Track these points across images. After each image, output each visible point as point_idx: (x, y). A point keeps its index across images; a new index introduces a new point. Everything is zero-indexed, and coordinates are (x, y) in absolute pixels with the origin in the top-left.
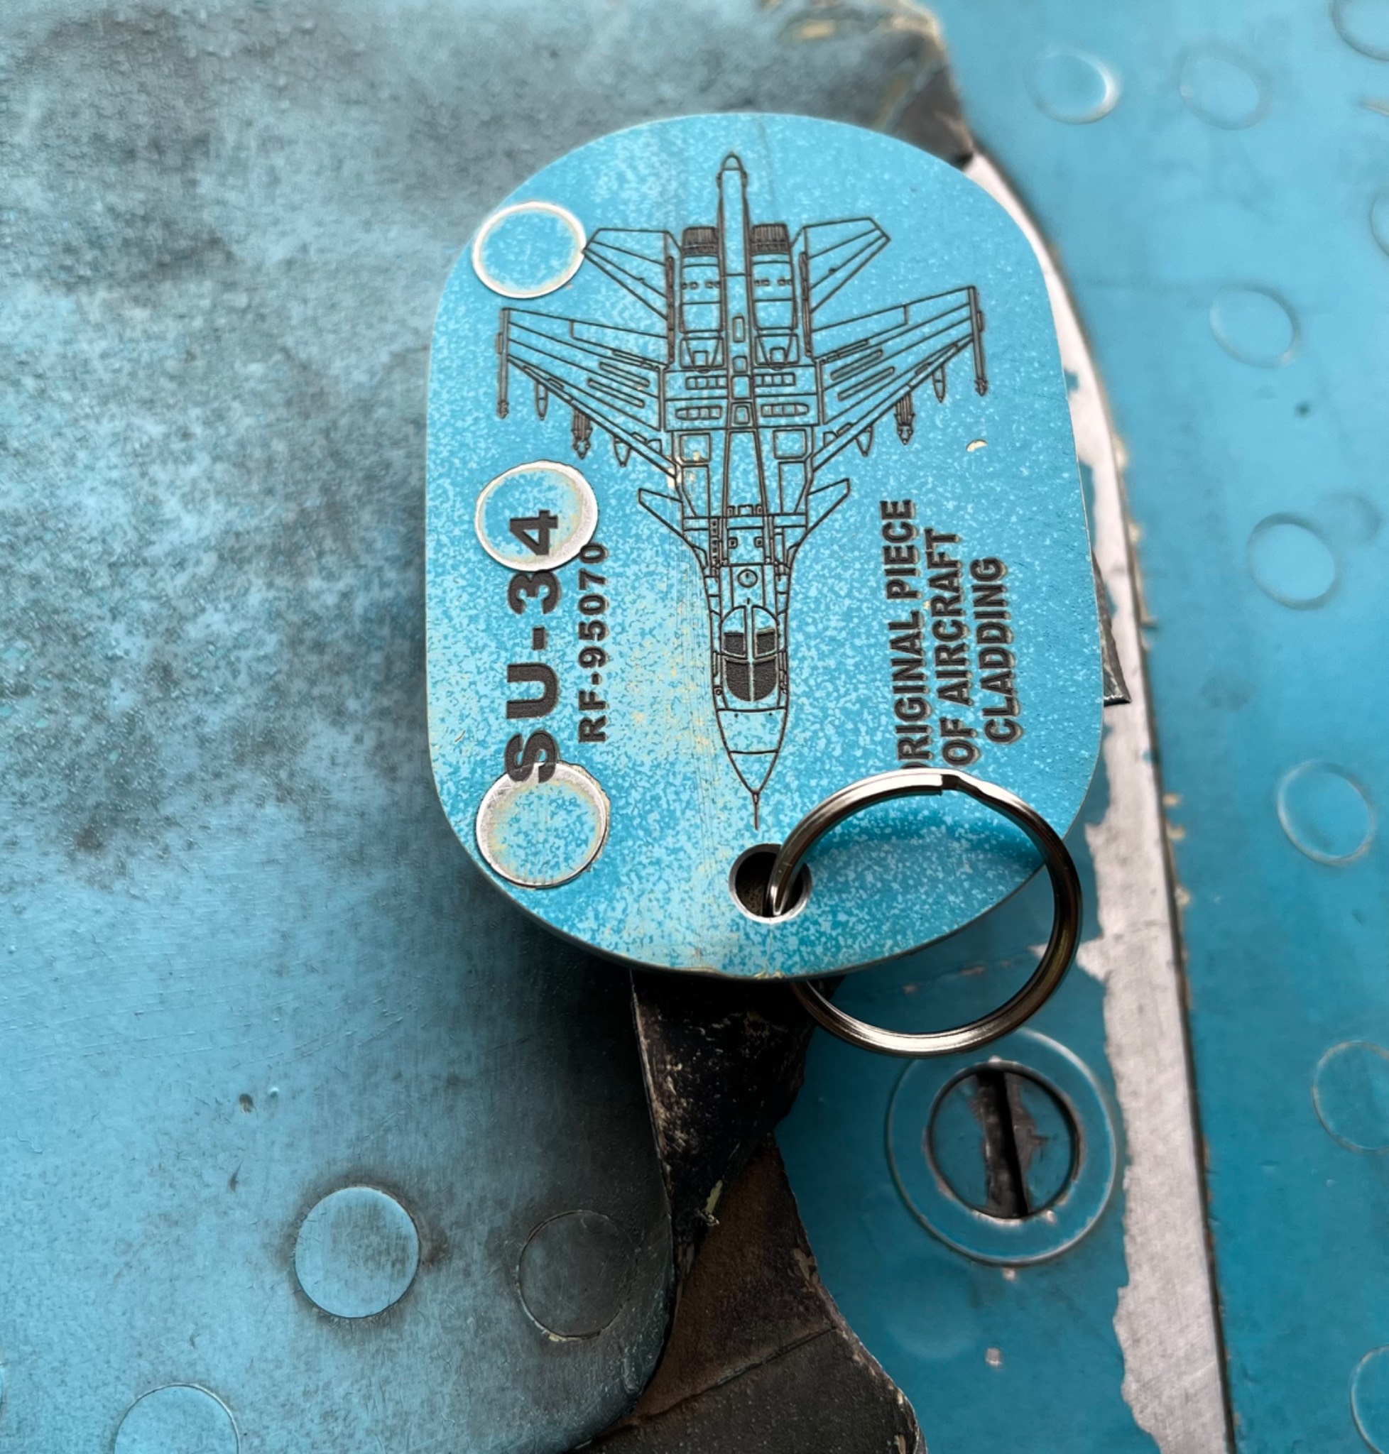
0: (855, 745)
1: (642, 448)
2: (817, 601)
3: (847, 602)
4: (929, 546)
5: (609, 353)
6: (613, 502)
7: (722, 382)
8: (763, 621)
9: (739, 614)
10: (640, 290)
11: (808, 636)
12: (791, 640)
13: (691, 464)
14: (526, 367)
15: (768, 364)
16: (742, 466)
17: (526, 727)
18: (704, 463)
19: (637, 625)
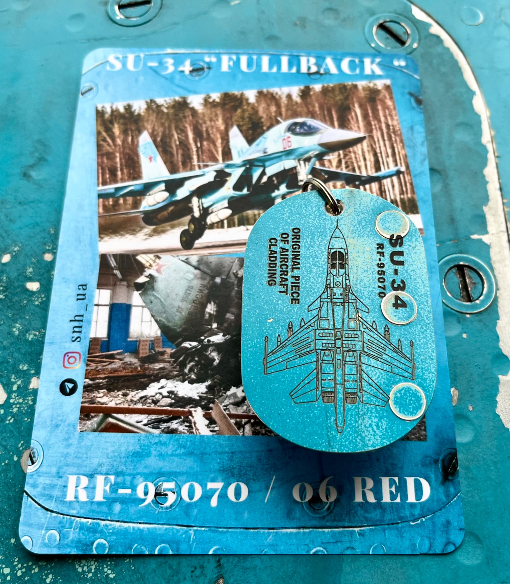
0: (311, 239)
1: (368, 326)
2: (319, 276)
3: (311, 276)
4: (287, 290)
5: (379, 359)
6: (376, 310)
7: (344, 346)
8: (334, 271)
9: (341, 274)
10: (370, 381)
11: (322, 267)
12: (326, 266)
13: (354, 319)
14: (405, 357)
15: (330, 350)
16: (339, 318)
17: (398, 249)
18: (350, 319)
19: (369, 273)
